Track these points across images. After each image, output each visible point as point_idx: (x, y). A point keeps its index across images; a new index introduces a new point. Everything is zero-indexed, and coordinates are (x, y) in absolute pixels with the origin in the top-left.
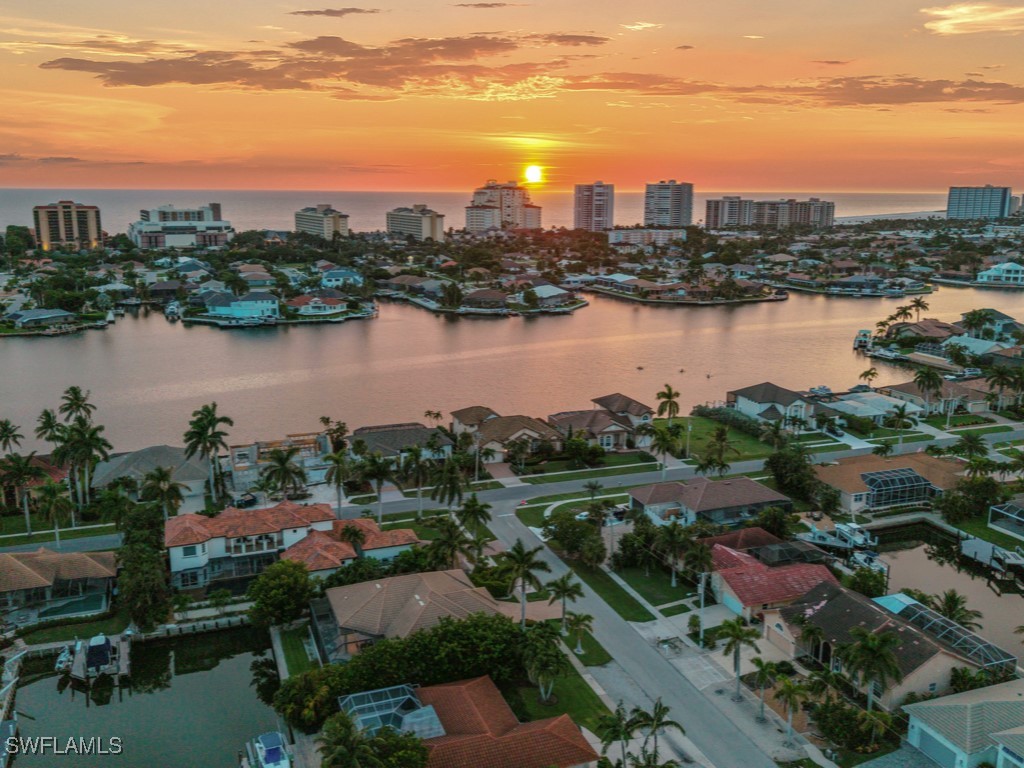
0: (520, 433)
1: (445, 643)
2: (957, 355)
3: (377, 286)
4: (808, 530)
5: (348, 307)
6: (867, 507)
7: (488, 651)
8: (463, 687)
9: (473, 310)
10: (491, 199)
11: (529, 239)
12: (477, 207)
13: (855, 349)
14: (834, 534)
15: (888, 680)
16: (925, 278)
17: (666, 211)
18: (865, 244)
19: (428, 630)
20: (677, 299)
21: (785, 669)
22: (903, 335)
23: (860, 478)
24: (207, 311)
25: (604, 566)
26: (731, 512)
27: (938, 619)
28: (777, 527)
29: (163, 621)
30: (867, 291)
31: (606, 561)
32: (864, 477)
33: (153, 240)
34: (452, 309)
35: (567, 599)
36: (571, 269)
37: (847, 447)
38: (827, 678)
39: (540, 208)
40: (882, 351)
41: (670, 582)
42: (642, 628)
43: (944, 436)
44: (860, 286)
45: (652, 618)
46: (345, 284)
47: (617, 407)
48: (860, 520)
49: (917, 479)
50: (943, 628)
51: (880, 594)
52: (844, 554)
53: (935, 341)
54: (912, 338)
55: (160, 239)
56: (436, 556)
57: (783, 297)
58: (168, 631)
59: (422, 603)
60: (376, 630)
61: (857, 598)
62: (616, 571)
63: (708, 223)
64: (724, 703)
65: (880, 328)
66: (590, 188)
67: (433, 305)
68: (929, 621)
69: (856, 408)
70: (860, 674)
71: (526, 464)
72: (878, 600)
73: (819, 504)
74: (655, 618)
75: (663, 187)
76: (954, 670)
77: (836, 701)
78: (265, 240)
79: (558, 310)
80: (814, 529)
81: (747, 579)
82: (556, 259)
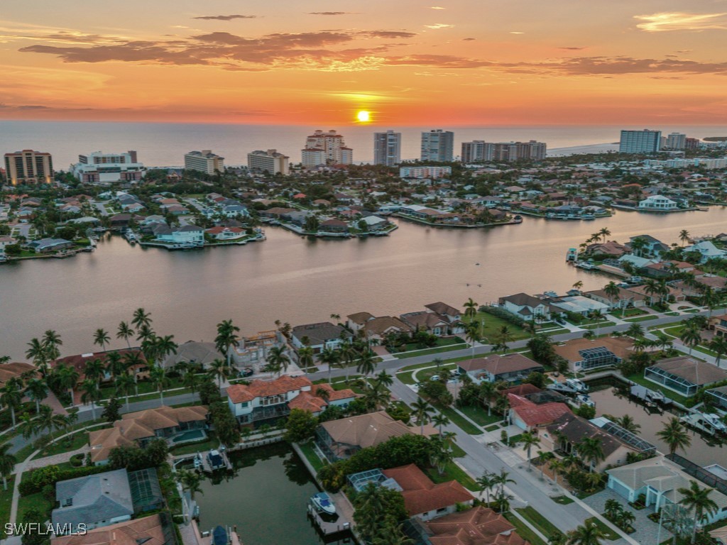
0: (390, 328)
1: (395, 449)
2: (628, 267)
3: (259, 215)
4: (552, 382)
5: (247, 233)
6: (582, 369)
7: (414, 452)
8: (406, 469)
9: (326, 233)
10: (319, 144)
11: (346, 172)
12: (309, 150)
13: (567, 261)
14: (566, 384)
15: (600, 459)
16: (607, 205)
17: (436, 151)
18: (567, 176)
19: (384, 443)
20: (453, 224)
21: (551, 456)
22: (596, 253)
23: (578, 353)
24: (156, 237)
25: (452, 406)
26: (512, 374)
27: (621, 429)
28: (538, 383)
29: (237, 442)
30: (571, 216)
31: (453, 403)
32: (580, 352)
33: (91, 177)
34: (312, 232)
35: (442, 425)
36: (382, 199)
37: (568, 331)
38: (572, 459)
39: (351, 150)
40: (583, 264)
41: (487, 413)
42: (478, 438)
43: (621, 323)
44: (567, 212)
45: (482, 433)
46: (239, 215)
47: (440, 310)
48: (579, 376)
49: (608, 353)
50: (623, 434)
51: (592, 418)
52: (573, 395)
53: (614, 257)
54: (601, 255)
55: (96, 177)
56: (369, 403)
57: (519, 221)
58: (241, 446)
59: (375, 429)
60: (355, 442)
61: (582, 420)
62: (457, 408)
63: (463, 158)
64: (523, 473)
65: (582, 247)
66: (384, 136)
67: (300, 230)
68: (617, 430)
69: (572, 307)
70: (587, 458)
71: (396, 347)
72: (591, 421)
73: (557, 368)
74: (483, 433)
75: (433, 134)
76: (628, 453)
77: (576, 470)
78: (167, 175)
79: (381, 233)
80: (555, 382)
81: (528, 412)
82: (369, 191)
